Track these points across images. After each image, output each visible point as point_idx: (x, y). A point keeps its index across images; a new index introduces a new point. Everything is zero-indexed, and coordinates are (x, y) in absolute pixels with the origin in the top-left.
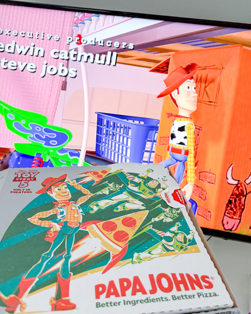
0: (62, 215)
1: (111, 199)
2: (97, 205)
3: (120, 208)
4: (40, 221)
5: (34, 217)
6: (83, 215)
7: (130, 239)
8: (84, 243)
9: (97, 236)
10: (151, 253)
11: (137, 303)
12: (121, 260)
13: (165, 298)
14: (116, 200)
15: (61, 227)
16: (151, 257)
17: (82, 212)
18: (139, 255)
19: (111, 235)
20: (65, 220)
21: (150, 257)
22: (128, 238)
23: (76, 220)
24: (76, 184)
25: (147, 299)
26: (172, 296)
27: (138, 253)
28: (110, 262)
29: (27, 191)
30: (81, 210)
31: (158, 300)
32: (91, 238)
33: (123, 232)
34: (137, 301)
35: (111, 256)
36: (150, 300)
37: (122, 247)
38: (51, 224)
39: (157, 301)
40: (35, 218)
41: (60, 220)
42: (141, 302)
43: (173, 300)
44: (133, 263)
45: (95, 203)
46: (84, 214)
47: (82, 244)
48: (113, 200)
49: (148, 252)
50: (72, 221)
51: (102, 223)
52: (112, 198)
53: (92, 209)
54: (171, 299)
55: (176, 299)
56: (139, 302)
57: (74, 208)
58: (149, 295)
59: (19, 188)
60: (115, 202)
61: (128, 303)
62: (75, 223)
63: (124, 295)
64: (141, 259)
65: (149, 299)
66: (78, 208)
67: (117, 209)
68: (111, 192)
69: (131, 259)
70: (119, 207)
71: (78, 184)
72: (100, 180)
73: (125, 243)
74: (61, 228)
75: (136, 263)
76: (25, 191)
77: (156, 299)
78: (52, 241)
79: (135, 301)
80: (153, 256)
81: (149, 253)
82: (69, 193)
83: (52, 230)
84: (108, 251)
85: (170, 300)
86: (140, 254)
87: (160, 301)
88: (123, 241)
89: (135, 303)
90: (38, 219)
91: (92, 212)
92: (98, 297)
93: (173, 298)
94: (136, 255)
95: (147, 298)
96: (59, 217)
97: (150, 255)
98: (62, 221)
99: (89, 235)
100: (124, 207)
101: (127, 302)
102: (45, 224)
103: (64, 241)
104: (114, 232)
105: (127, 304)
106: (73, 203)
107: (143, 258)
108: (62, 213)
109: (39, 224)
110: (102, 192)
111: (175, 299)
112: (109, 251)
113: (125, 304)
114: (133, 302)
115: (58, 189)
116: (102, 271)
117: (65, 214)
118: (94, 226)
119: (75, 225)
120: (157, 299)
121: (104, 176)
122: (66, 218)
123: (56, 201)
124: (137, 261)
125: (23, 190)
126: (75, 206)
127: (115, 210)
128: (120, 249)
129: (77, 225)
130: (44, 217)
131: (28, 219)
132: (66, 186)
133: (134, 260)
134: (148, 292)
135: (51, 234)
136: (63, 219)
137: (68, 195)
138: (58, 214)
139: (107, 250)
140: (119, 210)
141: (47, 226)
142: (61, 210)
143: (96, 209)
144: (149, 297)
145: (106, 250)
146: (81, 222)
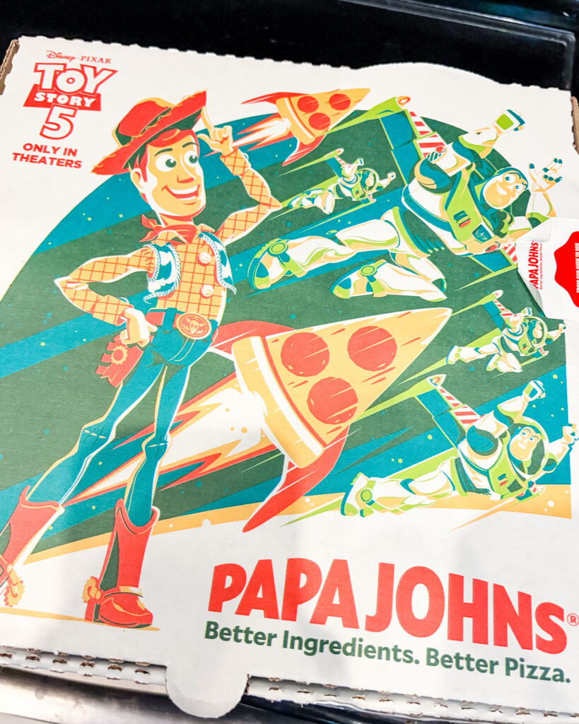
0: (163, 282)
1: (334, 238)
2: (284, 258)
3: (356, 285)
4: (93, 295)
5: (75, 273)
6: (229, 292)
7: (356, 417)
8: (213, 407)
9: (256, 385)
10: (411, 485)
11: (322, 650)
12: (311, 494)
13: (405, 653)
14: (351, 242)
15: (155, 329)
16: (408, 502)
17: (227, 280)
18: (371, 485)
19: (302, 389)
20: (170, 304)
21: (402, 500)
22: (353, 411)
23: (204, 310)
24: (231, 144)
25: (353, 645)
26: (429, 650)
27: (369, 477)
28: (275, 492)
29: (66, 157)
30: (227, 271)
31: (384, 653)
32: (239, 389)
33: (343, 384)
34: (323, 643)
35: (286, 471)
36: (360, 646)
37: (324, 444)
38: (123, 314)
39: (380, 658)
40: (78, 280)
41: (154, 301)
42: (331, 648)
43: (429, 663)
44: (343, 513)
45: (276, 245)
46: (234, 290)
47: (206, 407)
48: (340, 243)
49: (401, 480)
50: (192, 310)
51: (284, 336)
52: (341, 235)
53: (263, 272)
54: (423, 660)
55: (436, 664)
56: (326, 647)
57: (205, 257)
58: (361, 632)
59: (41, 141)
60: (346, 253)
61: (297, 642)
62: (201, 321)
63: (290, 614)
64: (371, 503)
65: (358, 643)
66: (217, 258)
67: (347, 285)
68: (343, 203)
69: (342, 495)
70: (354, 277)
71: (235, 150)
72: (318, 139)
73: (340, 427)
74: (152, 334)
75: (354, 511)
76: (59, 155)
77: (377, 650)
78: (118, 380)
79: (315, 641)
80: (412, 499)
81: (405, 484)
82: (199, 186)
83: (123, 336)
84: (278, 451)
85: (417, 662)
86: (375, 482)
87: (388, 658)
88: (332, 422)
89: (314, 649)
90: (86, 287)
91: (261, 284)
92: (215, 606)
93: (429, 657)
94: (361, 481)
95: (354, 640)
96: (154, 286)
97: (405, 492)
98: (160, 305)
99: (235, 376)
100: (372, 279)
101: (293, 639)
102: (108, 310)
103: (155, 390)
104: (313, 380)
105: (292, 647)
106: (206, 232)
107: (382, 499)
108: (165, 271)
109: (87, 308)
110: (312, 200)
111: (433, 661)
112: (283, 452)
113: (285, 646)
114: (311, 644)
115: (169, 164)
116: (245, 522)
117: (173, 277)
118: (256, 341)
119: (200, 329)
120: (381, 649)
121: (337, 119)
122: (174, 297)
123: (152, 215)
124: (359, 509)
125: (55, 150)
126: (211, 250)
127: (338, 292)
128: (318, 450)
129: (204, 329)
130: (108, 280)
131: (59, 282)
132: (194, 151)
133: (352, 499)
134: (362, 622)
135: (119, 355)
136: (166, 298)
137: (196, 194)
138: (151, 275)
139: (278, 446)
140: (352, 293)
141: (110, 320)
142: (165, 258)
143: (276, 271)
144: (361, 640)
145: (273, 446)
146: (219, 320)
